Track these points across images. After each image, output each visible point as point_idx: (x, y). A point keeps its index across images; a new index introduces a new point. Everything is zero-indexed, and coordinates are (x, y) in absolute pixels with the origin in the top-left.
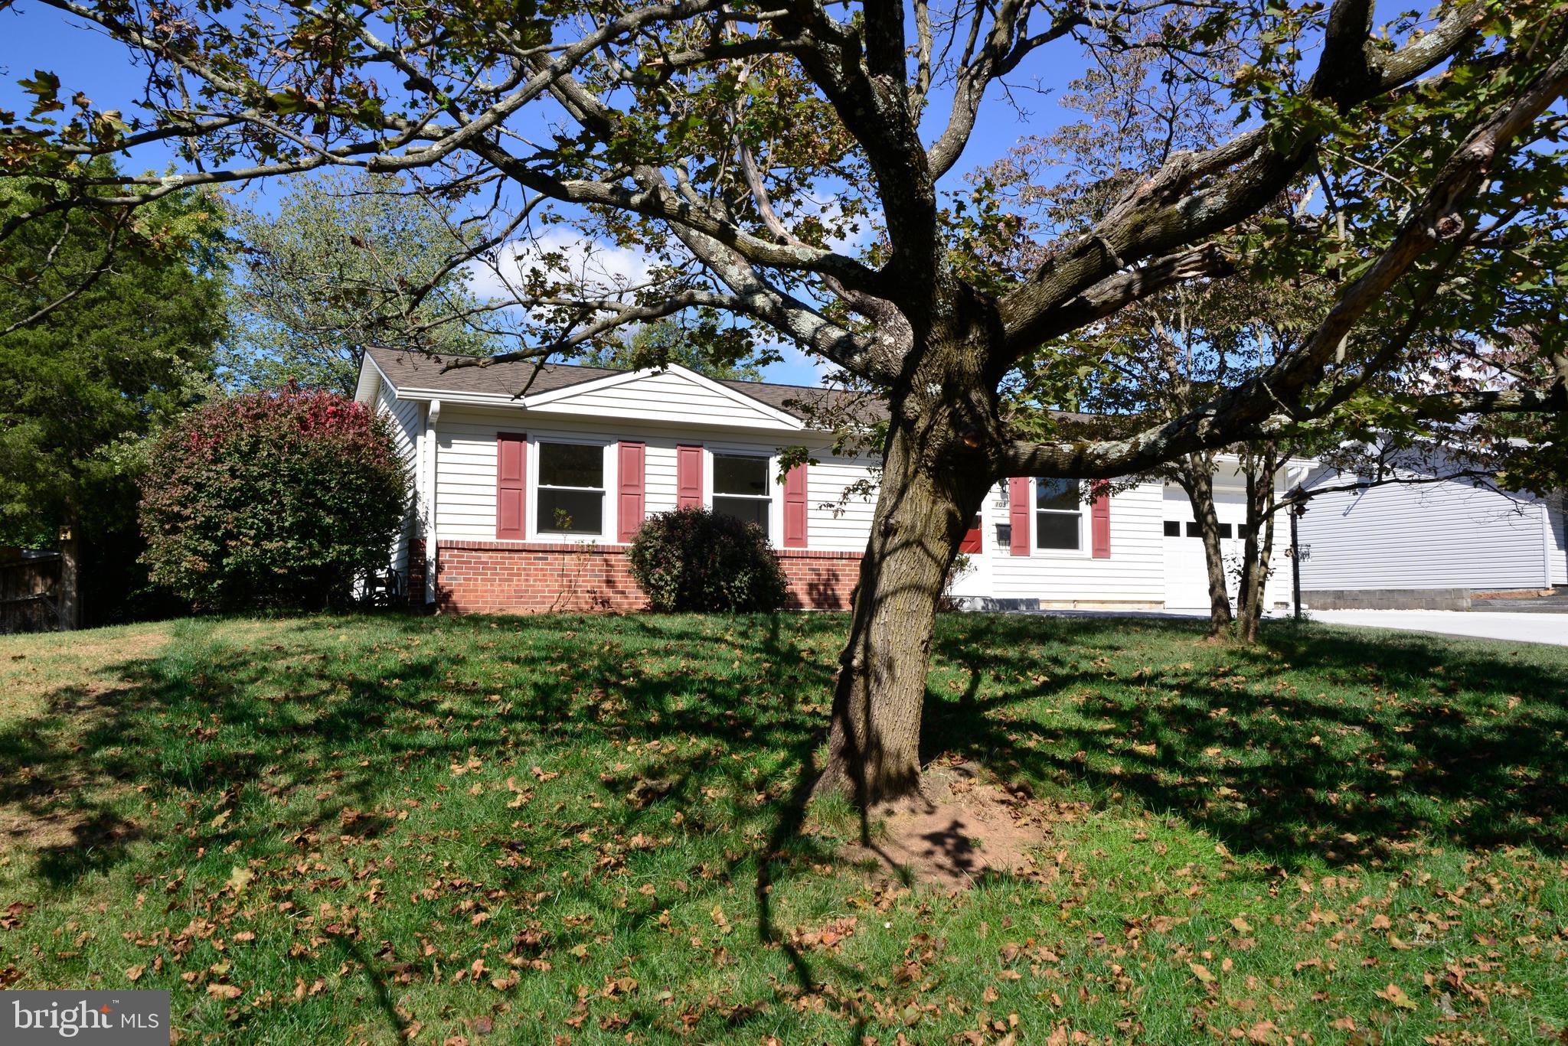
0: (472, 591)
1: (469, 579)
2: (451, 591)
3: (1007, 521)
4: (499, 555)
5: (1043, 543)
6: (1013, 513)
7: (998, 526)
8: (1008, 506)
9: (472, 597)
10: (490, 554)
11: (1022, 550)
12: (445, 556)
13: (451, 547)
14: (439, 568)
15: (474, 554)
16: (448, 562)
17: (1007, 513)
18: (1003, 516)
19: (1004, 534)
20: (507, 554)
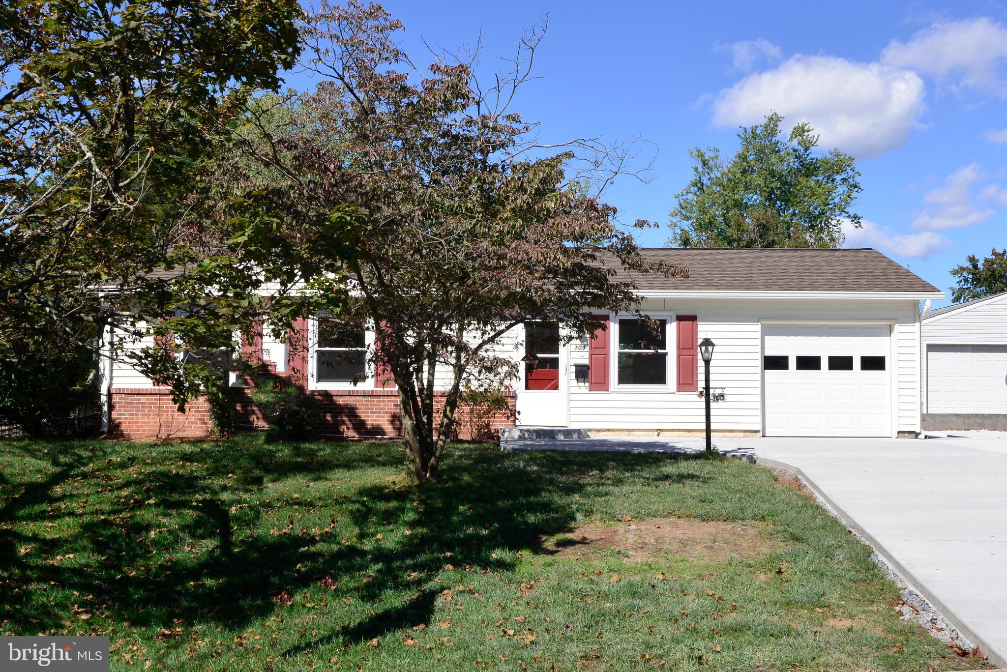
0: (134, 423)
1: (133, 415)
2: (120, 423)
3: (586, 362)
4: (153, 397)
5: (622, 380)
6: (591, 355)
7: (577, 366)
8: (587, 349)
9: (134, 427)
10: (147, 397)
11: (601, 385)
12: (116, 399)
13: (120, 393)
14: (111, 407)
15: (136, 397)
16: (118, 403)
17: (587, 355)
18: (582, 358)
19: (582, 373)
20: (158, 397)
